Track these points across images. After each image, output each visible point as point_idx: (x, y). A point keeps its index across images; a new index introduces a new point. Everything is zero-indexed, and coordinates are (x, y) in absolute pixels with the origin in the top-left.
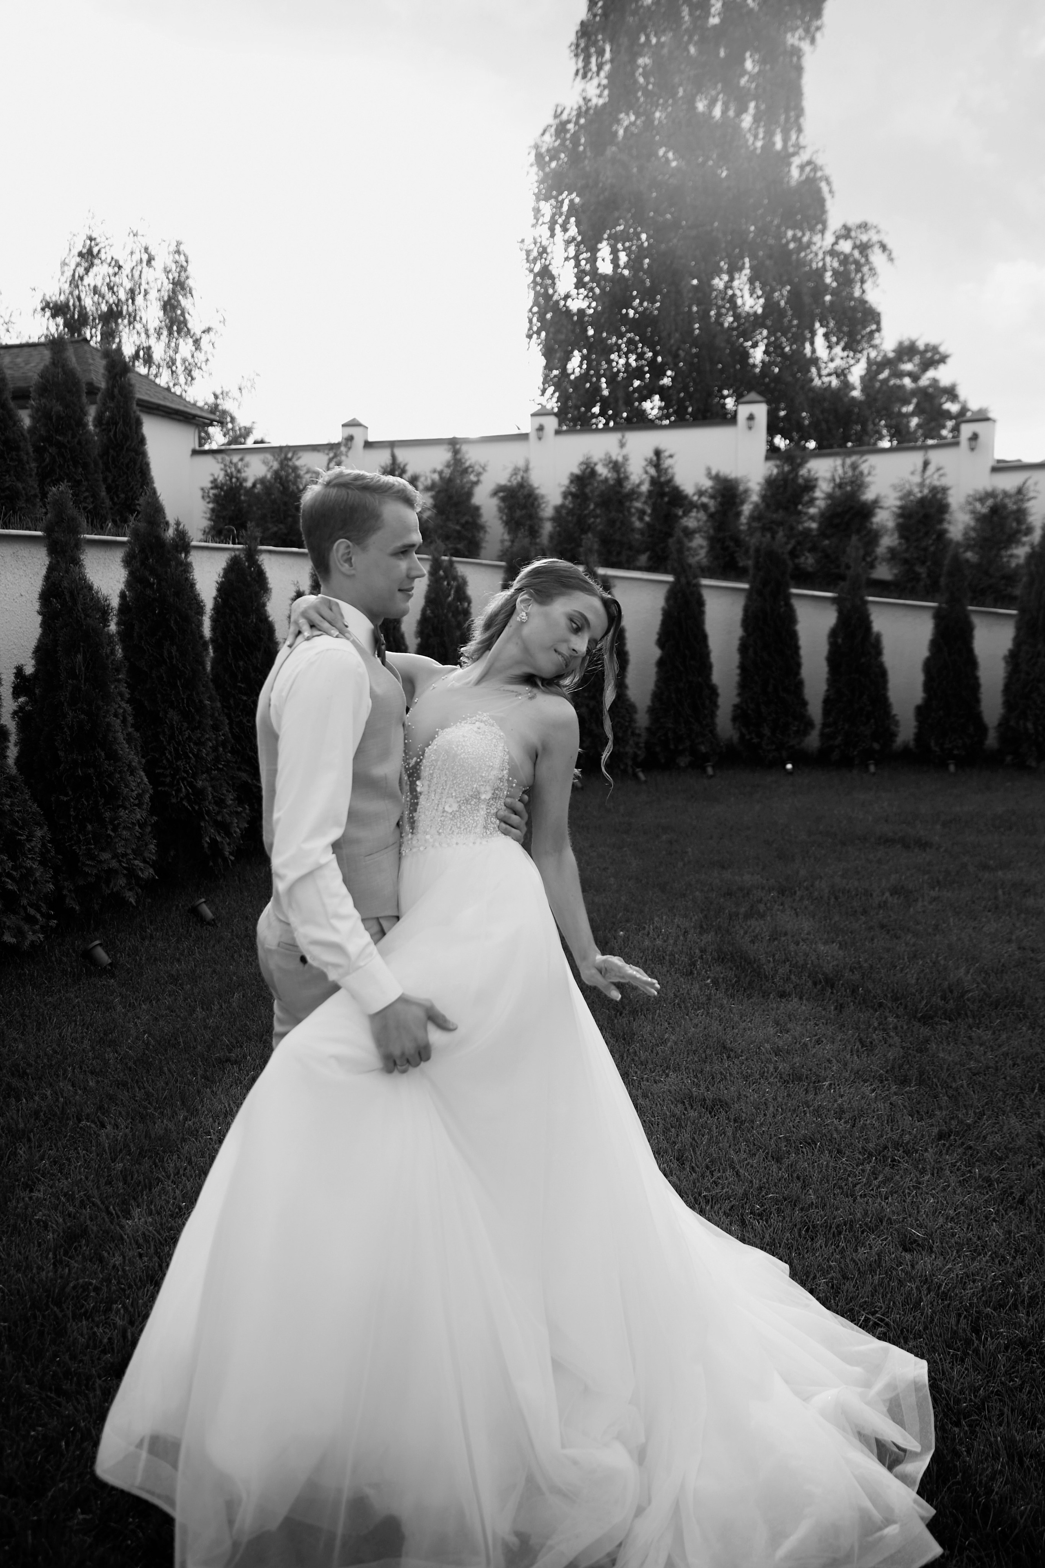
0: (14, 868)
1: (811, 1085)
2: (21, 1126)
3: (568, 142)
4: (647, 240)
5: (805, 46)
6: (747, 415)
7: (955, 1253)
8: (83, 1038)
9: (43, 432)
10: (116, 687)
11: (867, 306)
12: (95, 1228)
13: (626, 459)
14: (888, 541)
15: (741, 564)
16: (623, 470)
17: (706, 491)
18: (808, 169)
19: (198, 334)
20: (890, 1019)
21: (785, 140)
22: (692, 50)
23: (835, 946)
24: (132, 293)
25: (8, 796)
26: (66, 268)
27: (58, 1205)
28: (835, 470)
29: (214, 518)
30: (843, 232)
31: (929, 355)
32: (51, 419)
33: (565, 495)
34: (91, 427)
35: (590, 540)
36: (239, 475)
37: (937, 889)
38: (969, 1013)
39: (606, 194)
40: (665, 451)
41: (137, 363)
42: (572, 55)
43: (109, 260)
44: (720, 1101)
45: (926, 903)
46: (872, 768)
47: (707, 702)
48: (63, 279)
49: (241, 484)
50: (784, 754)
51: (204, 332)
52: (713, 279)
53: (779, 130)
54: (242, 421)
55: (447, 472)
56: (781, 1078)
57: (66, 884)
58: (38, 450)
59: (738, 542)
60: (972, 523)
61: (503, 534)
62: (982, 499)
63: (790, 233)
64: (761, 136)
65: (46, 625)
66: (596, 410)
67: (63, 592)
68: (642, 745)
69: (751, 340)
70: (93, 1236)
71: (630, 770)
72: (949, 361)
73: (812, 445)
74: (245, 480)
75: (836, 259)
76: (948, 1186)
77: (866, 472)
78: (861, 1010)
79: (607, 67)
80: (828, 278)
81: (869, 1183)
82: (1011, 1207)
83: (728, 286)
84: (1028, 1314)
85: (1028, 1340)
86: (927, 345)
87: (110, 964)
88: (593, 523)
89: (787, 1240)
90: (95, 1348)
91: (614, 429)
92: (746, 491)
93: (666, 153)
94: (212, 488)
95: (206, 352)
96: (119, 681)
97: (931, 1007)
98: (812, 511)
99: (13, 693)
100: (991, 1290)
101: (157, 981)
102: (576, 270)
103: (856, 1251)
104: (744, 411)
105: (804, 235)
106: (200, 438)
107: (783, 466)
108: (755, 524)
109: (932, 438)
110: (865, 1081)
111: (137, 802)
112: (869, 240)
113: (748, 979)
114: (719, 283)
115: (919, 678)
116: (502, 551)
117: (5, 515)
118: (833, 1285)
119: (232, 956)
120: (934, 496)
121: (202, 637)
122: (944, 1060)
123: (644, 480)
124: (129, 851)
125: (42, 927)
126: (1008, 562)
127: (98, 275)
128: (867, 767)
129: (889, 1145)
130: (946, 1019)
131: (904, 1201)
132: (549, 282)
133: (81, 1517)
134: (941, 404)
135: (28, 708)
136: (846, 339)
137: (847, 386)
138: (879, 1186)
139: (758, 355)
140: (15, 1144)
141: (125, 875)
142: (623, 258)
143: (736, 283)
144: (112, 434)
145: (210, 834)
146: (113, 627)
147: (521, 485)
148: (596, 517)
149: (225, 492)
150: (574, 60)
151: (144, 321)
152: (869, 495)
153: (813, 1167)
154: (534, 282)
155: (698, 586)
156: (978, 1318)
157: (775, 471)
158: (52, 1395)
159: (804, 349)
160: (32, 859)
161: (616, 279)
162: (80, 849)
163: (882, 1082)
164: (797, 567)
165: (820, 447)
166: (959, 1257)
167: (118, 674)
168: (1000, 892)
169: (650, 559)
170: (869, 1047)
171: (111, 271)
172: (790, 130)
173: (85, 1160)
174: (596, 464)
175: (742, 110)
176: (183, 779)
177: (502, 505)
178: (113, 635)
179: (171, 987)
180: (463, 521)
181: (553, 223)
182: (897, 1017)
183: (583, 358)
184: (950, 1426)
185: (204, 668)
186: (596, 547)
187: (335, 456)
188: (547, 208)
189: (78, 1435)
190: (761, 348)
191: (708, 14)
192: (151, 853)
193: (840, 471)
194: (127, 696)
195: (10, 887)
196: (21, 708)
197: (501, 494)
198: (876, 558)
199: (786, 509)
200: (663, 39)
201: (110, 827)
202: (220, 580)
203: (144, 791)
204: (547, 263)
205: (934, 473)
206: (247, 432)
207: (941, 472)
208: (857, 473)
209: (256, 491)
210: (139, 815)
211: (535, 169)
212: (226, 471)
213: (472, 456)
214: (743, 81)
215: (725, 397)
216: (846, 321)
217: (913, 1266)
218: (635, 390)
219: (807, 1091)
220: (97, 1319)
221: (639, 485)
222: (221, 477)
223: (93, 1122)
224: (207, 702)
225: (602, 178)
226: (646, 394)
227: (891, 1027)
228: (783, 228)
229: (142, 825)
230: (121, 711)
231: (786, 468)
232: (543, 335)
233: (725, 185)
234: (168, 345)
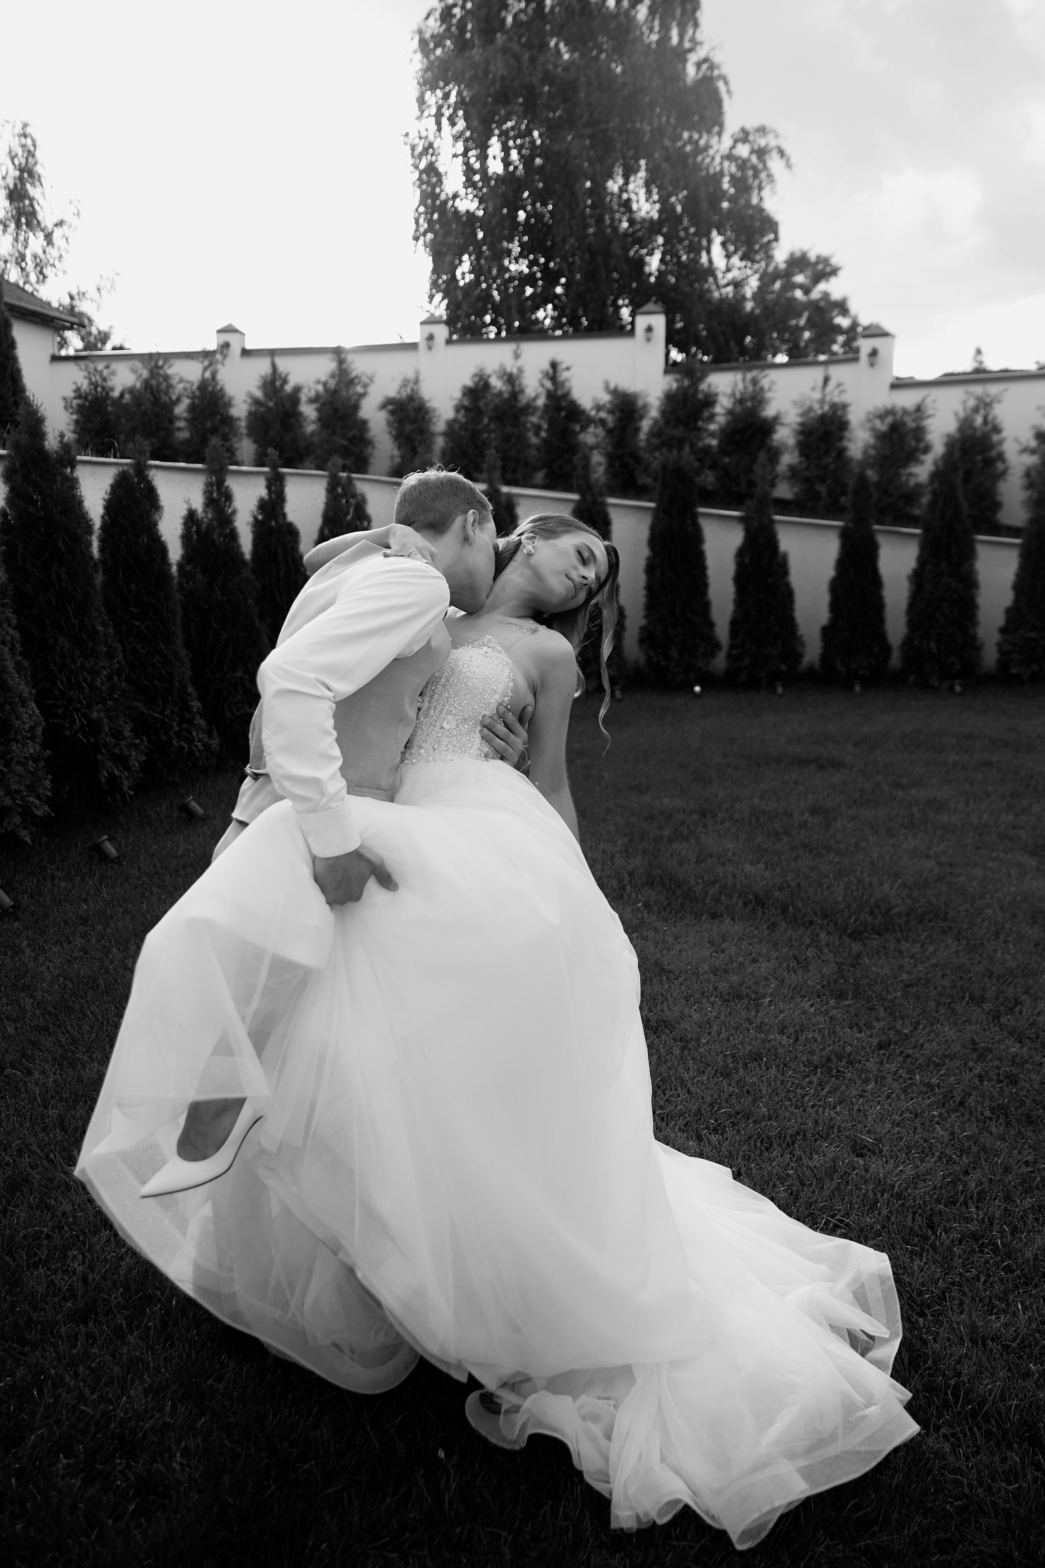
1: (752, 1002)
3: (454, 29)
4: (540, 137)
6: (645, 326)
7: (904, 1156)
11: (765, 214)
12: (38, 1177)
13: (521, 370)
14: (788, 459)
15: (640, 482)
16: (517, 383)
17: (604, 406)
18: (705, 67)
19: (50, 226)
20: (822, 936)
21: (681, 36)
23: (761, 866)
28: (736, 384)
29: (78, 430)
30: (741, 135)
31: (820, 267)
33: (458, 409)
35: (490, 456)
36: (104, 384)
37: (854, 808)
38: (897, 928)
39: (497, 86)
40: (561, 363)
44: (664, 1021)
45: (845, 822)
46: (780, 690)
49: (107, 394)
50: (692, 676)
51: (56, 225)
52: (607, 181)
53: (674, 24)
54: (100, 323)
55: (332, 383)
56: (721, 996)
59: (637, 459)
60: (872, 441)
61: (393, 450)
62: (882, 416)
63: (686, 135)
64: (657, 29)
66: (488, 319)
69: (645, 247)
72: (841, 273)
73: (709, 358)
74: (112, 389)
75: (734, 164)
76: (892, 1093)
77: (766, 387)
78: (792, 929)
80: (726, 185)
81: (816, 1095)
82: (953, 1110)
83: (623, 189)
84: (978, 1208)
85: (980, 1233)
86: (818, 257)
87: (12, 907)
88: (487, 438)
89: (744, 1151)
90: (54, 1296)
91: (506, 340)
92: (645, 406)
93: (557, 44)
94: (75, 398)
95: (59, 249)
97: (861, 922)
98: (713, 427)
100: (941, 1188)
101: (65, 922)
102: (465, 167)
103: (811, 1159)
104: (642, 322)
105: (701, 137)
106: (59, 343)
107: (683, 380)
108: (654, 441)
109: (823, 353)
110: (803, 997)
111: (29, 735)
112: (767, 144)
113: (679, 901)
114: (613, 186)
115: (825, 598)
116: (392, 467)
118: (792, 1192)
119: (143, 895)
120: (835, 413)
121: (91, 558)
122: (878, 974)
123: (541, 393)
124: (23, 788)
126: (907, 481)
128: (774, 689)
129: (833, 1057)
130: (875, 934)
131: (852, 1109)
132: (435, 179)
133: (65, 1461)
134: (832, 319)
136: (744, 249)
137: (742, 298)
138: (826, 1097)
139: (654, 263)
141: (19, 813)
142: (515, 155)
143: (631, 187)
145: (107, 768)
147: (411, 398)
148: (490, 432)
149: (90, 402)
152: (770, 411)
153: (762, 1082)
154: (420, 179)
155: (604, 505)
156: (931, 1215)
157: (675, 386)
159: (701, 257)
161: (506, 178)
163: (819, 997)
164: (699, 485)
165: (716, 360)
166: (909, 1159)
168: (915, 810)
169: (547, 476)
170: (803, 964)
172: (686, 24)
174: (489, 376)
176: (77, 710)
177: (391, 418)
179: (82, 928)
180: (350, 435)
181: (439, 116)
182: (829, 933)
183: (473, 263)
184: (915, 1316)
185: (95, 591)
186: (499, 463)
187: (211, 364)
188: (432, 99)
189: (50, 1383)
190: (657, 256)
192: (45, 789)
193: (741, 386)
194: (15, 622)
197: (390, 407)
198: (776, 476)
199: (686, 425)
201: (2, 762)
202: (107, 497)
203: (37, 724)
204: (434, 158)
205: (834, 390)
206: (104, 337)
207: (842, 388)
208: (757, 388)
209: (125, 401)
210: (32, 749)
211: (419, 56)
212: (90, 379)
213: (359, 366)
215: (620, 308)
216: (744, 230)
217: (867, 1171)
218: (528, 298)
219: (748, 1009)
220: (52, 1267)
221: (535, 399)
222: (85, 386)
223: (18, 1069)
224: (100, 628)
225: (492, 68)
226: (539, 301)
227: (823, 943)
228: (679, 129)
229: (35, 760)
230: (9, 638)
231: (686, 383)
232: (430, 236)
233: (621, 80)
234: (16, 240)
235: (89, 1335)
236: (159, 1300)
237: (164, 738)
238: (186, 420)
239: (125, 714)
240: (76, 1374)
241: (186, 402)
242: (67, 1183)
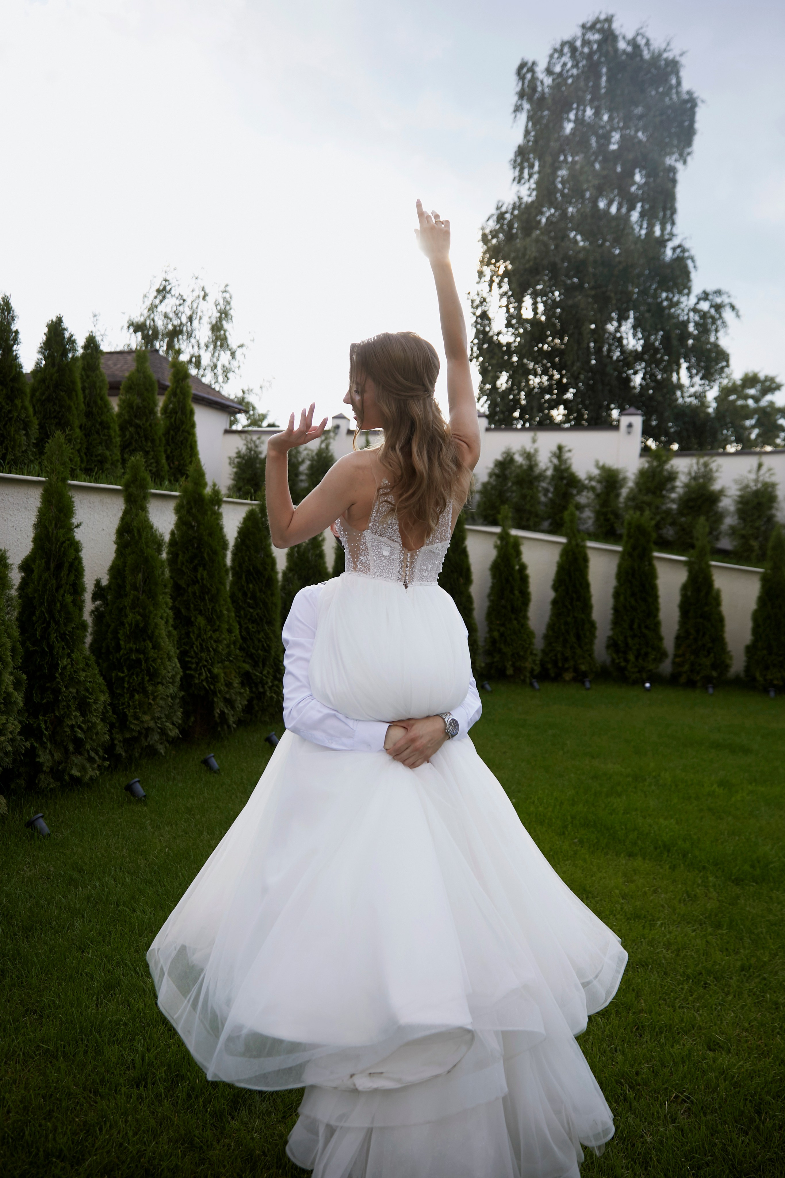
0: (83, 722)
1: (648, 922)
2: (78, 906)
3: (505, 227)
4: (559, 296)
5: (679, 166)
6: (627, 423)
7: (746, 1055)
8: (123, 847)
9: (127, 417)
10: (163, 598)
11: (720, 348)
12: (126, 982)
13: (536, 451)
14: (729, 521)
15: (618, 533)
16: (534, 459)
17: (595, 477)
18: (679, 250)
19: (235, 348)
20: (711, 879)
21: (663, 229)
22: (597, 166)
23: (673, 821)
24: (190, 319)
25: (84, 670)
26: (146, 299)
27: (101, 964)
28: (692, 466)
29: (236, 479)
30: (703, 295)
31: (768, 384)
32: (133, 408)
33: (491, 475)
34: (159, 415)
35: (506, 510)
36: (256, 449)
37: (754, 784)
38: (771, 879)
39: (531, 263)
40: (565, 447)
41: (190, 366)
42: (512, 167)
43: (177, 295)
45: (744, 795)
47: (588, 634)
48: (144, 306)
49: (257, 456)
50: (644, 676)
51: (238, 347)
52: (606, 324)
53: (658, 223)
54: (261, 409)
56: (626, 916)
57: (117, 736)
58: (123, 428)
59: (617, 516)
63: (664, 295)
64: (645, 226)
65: (120, 552)
66: (517, 414)
67: (133, 529)
68: (538, 662)
69: (632, 369)
70: (124, 987)
71: (528, 680)
73: (675, 447)
74: (261, 453)
75: (697, 315)
76: (746, 1005)
77: (714, 469)
78: (689, 871)
79: (536, 177)
80: (691, 328)
81: (685, 999)
83: (617, 330)
86: (766, 377)
87: (145, 796)
88: (510, 496)
89: (622, 1034)
90: (122, 1065)
91: (529, 429)
92: (625, 479)
93: (575, 235)
94: (237, 458)
95: (239, 361)
96: (165, 593)
97: (743, 872)
98: (673, 495)
99: (93, 598)
100: (771, 1083)
101: (177, 811)
102: (507, 315)
103: (672, 1046)
104: (625, 421)
105: (674, 296)
106: (231, 421)
107: (652, 462)
108: (630, 503)
109: (768, 446)
110: (688, 923)
111: (171, 680)
112: (722, 302)
113: (606, 841)
114: (611, 327)
115: (749, 624)
117: (96, 474)
119: (231, 797)
120: (766, 489)
121: (225, 565)
122: (749, 912)
123: (550, 467)
124: (163, 716)
125: (99, 766)
127: (168, 305)
128: (707, 689)
129: (704, 972)
130: (753, 882)
131: (712, 1014)
132: (487, 322)
134: (776, 420)
135: (102, 609)
136: (703, 371)
137: (703, 405)
138: (694, 1001)
139: (637, 380)
140: (73, 918)
141: (159, 733)
142: (541, 307)
143: (623, 328)
144: (173, 420)
145: (220, 706)
146: (164, 555)
148: (512, 492)
149: (246, 461)
150: (512, 170)
151: (197, 337)
152: (716, 486)
153: (645, 983)
154: (476, 322)
155: (585, 547)
156: (760, 1103)
157: (646, 465)
158: (91, 1095)
159: (672, 377)
160: (96, 716)
161: (534, 322)
162: (129, 711)
163: (701, 925)
164: (660, 537)
165: (681, 449)
166: (749, 1058)
167: (165, 588)
169: (551, 524)
170: (693, 898)
171: (178, 302)
172: (666, 223)
173: (121, 934)
174: (514, 454)
175: (632, 208)
176: (204, 666)
178: (164, 561)
179: (186, 816)
181: (491, 282)
182: (716, 877)
183: (509, 377)
185: (225, 588)
186: (510, 515)
187: (326, 439)
188: (487, 271)
189: (108, 1124)
190: (640, 375)
191: (609, 143)
192: (178, 718)
193: (695, 468)
194: (170, 604)
195: (79, 735)
196: (97, 609)
198: (720, 533)
199: (654, 493)
200: (577, 158)
201: (151, 697)
202: (241, 526)
203: (177, 673)
204: (486, 309)
205: (766, 472)
206: (264, 417)
207: (772, 472)
208: (708, 469)
210: (172, 690)
211: (481, 243)
212: (247, 446)
214: (633, 189)
215: (612, 410)
216: (704, 359)
217: (714, 1061)
218: (546, 401)
219: (644, 927)
220: (124, 1045)
221: (545, 471)
222: (244, 450)
223: (127, 907)
224: (225, 612)
225: (528, 252)
226: (554, 405)
227: (711, 884)
228: (659, 291)
229: (173, 698)
230: (165, 615)
231: (655, 464)
232: (481, 359)
233: (617, 259)
234: (213, 355)
235: (140, 1097)
236: (189, 1079)
237: (261, 690)
238: (306, 475)
239: (236, 671)
240: (126, 1121)
241: (308, 463)
242: (144, 990)
